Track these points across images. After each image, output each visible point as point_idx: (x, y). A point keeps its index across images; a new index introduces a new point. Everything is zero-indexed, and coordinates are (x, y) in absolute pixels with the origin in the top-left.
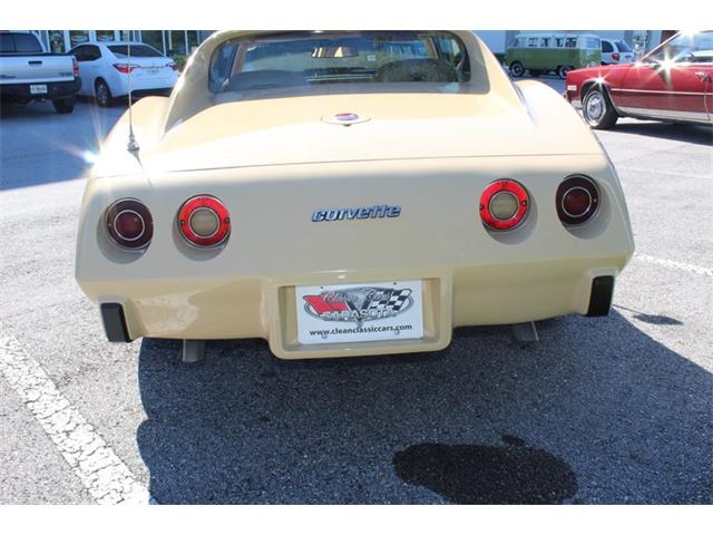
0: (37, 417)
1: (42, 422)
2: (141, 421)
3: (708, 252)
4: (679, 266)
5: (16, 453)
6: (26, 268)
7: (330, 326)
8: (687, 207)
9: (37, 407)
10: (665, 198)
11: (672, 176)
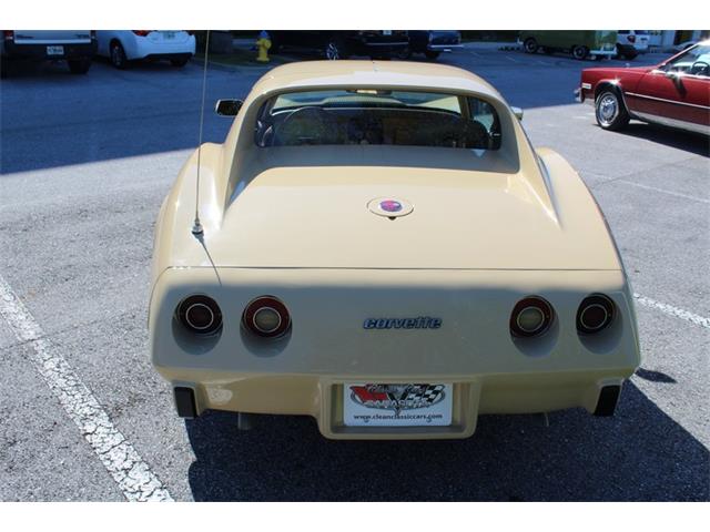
0: (98, 451)
1: (102, 457)
2: (190, 462)
3: (706, 296)
4: (678, 312)
5: (83, 489)
6: (64, 274)
7: (372, 412)
8: (690, 240)
9: (96, 440)
10: (670, 226)
11: (679, 197)
